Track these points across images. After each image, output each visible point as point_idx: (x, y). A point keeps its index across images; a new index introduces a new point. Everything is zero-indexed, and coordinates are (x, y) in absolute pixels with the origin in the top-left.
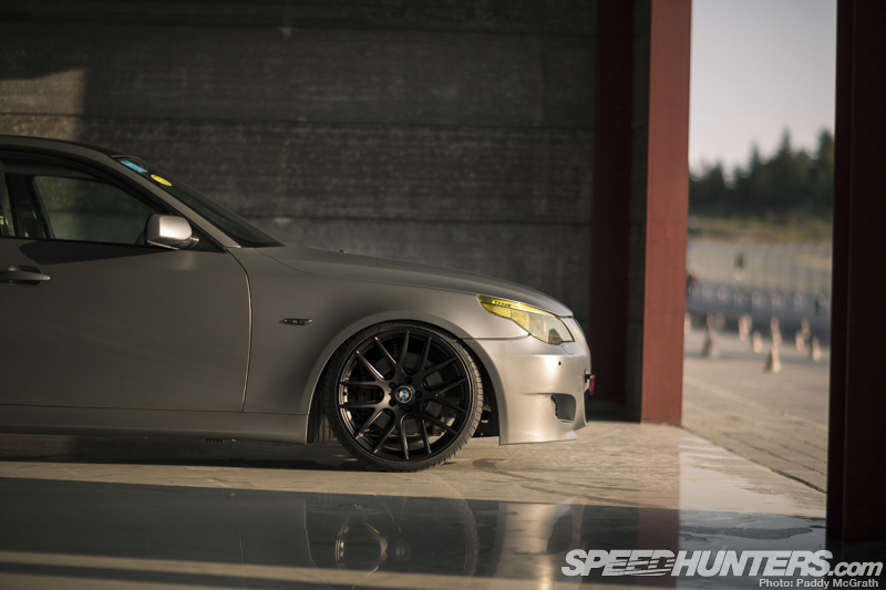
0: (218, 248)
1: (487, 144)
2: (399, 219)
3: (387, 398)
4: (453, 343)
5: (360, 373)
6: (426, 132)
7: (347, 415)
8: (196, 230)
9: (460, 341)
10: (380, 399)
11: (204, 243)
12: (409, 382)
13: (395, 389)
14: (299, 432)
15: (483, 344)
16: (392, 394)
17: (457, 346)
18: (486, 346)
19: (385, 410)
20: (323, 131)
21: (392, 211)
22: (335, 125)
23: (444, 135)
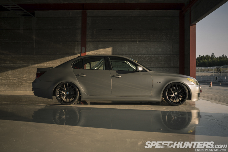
0: (146, 71)
1: (165, 57)
2: (153, 67)
3: (173, 94)
4: (184, 85)
5: (169, 90)
6: (157, 55)
7: (167, 97)
8: (143, 69)
9: (185, 85)
10: (172, 95)
11: (144, 71)
12: (177, 92)
13: (174, 93)
14: (160, 100)
15: (188, 86)
16: (174, 94)
17: (185, 86)
18: (189, 86)
19: (173, 96)
20: (143, 56)
21: (152, 66)
22: (144, 55)
23: (159, 56)
